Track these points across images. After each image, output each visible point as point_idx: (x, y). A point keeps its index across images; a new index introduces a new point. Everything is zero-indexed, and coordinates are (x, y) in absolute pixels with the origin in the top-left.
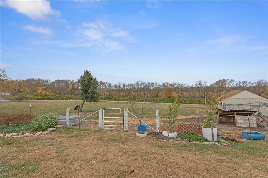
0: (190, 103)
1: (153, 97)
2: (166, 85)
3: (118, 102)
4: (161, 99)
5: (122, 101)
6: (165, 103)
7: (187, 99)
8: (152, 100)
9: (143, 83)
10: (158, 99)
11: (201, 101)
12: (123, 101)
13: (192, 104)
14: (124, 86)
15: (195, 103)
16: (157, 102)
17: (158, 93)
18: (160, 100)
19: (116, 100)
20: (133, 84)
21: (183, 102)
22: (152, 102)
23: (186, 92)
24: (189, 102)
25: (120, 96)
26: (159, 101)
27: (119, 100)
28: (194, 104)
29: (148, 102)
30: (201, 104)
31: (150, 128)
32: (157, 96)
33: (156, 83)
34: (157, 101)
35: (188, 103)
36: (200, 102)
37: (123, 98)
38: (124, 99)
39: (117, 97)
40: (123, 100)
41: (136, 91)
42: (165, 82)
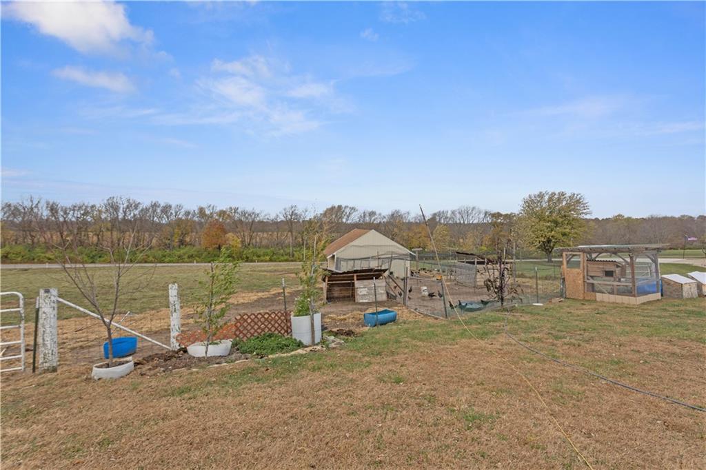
0: (271, 260)
1: (168, 246)
2: (208, 212)
3: (26, 270)
4: (196, 253)
5: (42, 262)
6: (206, 264)
7: (263, 251)
8: (165, 256)
9: (132, 206)
10: (184, 254)
11: (296, 254)
12: (47, 266)
13: (275, 261)
14: (53, 209)
15: (282, 258)
16: (183, 262)
17: (184, 235)
18: (191, 257)
19: (16, 263)
20: (93, 206)
21: (255, 258)
22: (164, 263)
23: (263, 231)
24: (268, 258)
25: (33, 246)
26: (189, 257)
27: (32, 261)
28: (280, 261)
29: (151, 262)
30: (295, 261)
31: (149, 341)
32: (182, 243)
33: (179, 207)
34: (180, 259)
35: (266, 261)
36: (293, 256)
37: (49, 255)
38: (52, 257)
39: (19, 249)
40: (50, 260)
41: (108, 229)
42: (204, 205)
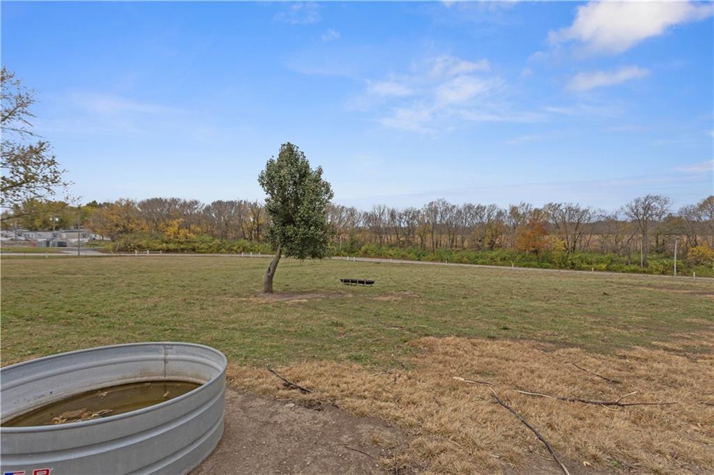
0: (608, 269)
1: (479, 248)
2: (521, 212)
3: (379, 263)
4: (509, 256)
5: (386, 258)
6: (521, 269)
7: (595, 257)
8: (478, 258)
9: (448, 209)
10: (497, 256)
11: (651, 263)
12: (391, 261)
13: (615, 271)
14: (392, 215)
15: (627, 268)
16: (496, 265)
17: (494, 236)
18: (504, 259)
19: (372, 257)
20: (419, 211)
21: (585, 265)
22: (477, 264)
23: (592, 233)
24: (604, 266)
25: (380, 245)
26: (501, 260)
27: (379, 256)
28: (623, 272)
29: (465, 263)
30: (651, 273)
32: (492, 246)
33: (493, 207)
34: (493, 261)
35: (600, 270)
36: (646, 265)
37: (391, 252)
38: (392, 254)
39: (373, 247)
40: (391, 256)
41: (430, 232)
42: (517, 204)
